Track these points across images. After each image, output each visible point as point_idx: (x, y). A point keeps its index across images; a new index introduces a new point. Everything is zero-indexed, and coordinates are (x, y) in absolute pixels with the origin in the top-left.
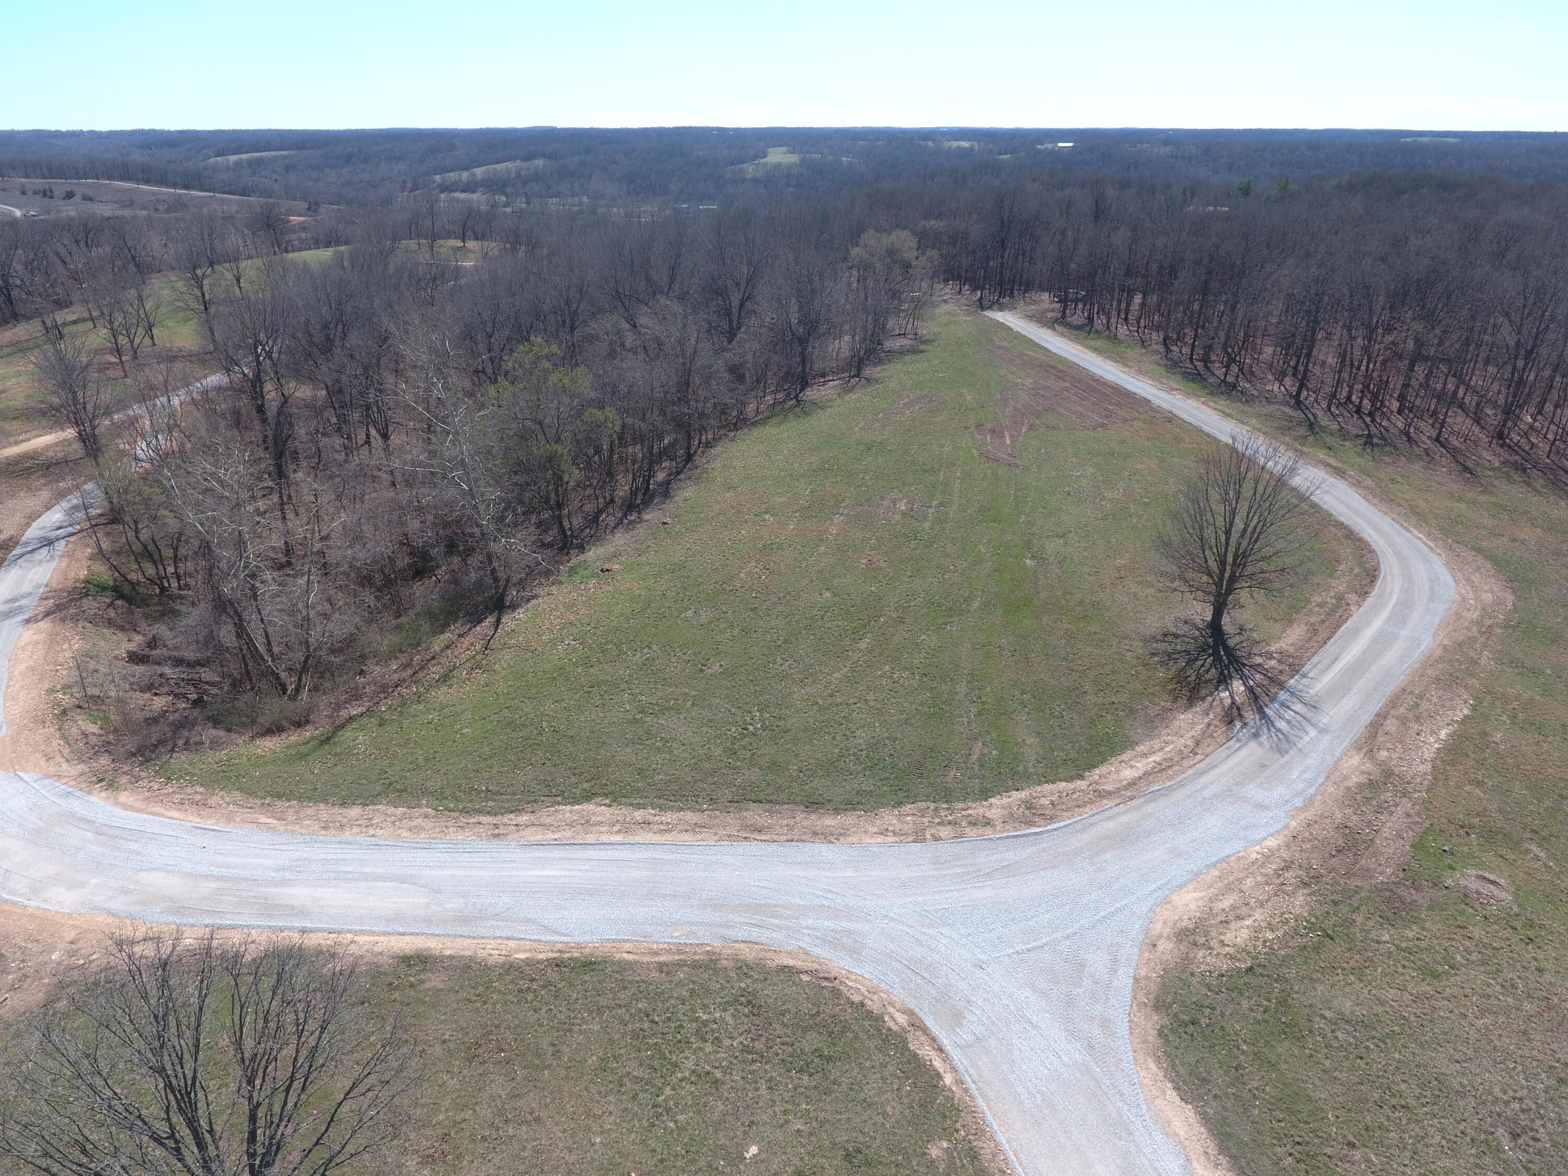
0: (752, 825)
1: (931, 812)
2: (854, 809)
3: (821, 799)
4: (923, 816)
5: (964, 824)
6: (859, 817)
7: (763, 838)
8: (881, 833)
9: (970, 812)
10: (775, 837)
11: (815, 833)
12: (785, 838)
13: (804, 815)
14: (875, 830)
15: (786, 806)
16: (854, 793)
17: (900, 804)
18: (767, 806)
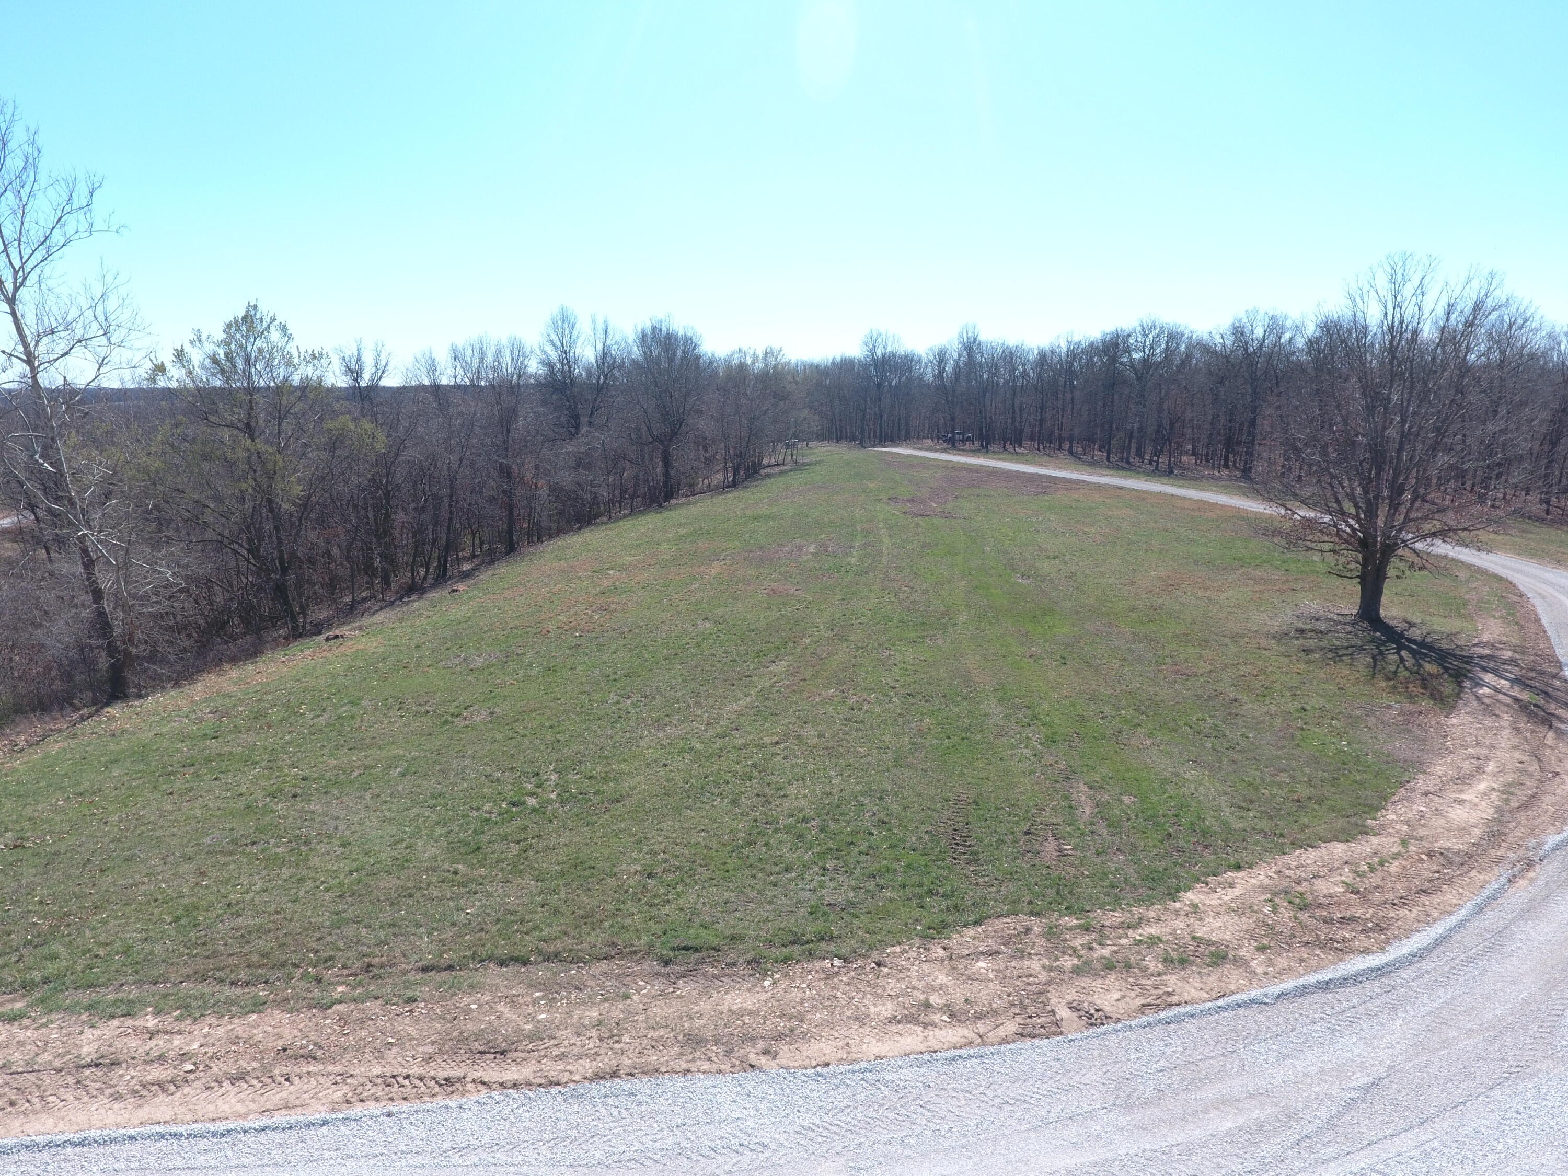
0: (477, 1036)
1: (1041, 942)
2: (811, 955)
3: (708, 937)
4: (1021, 954)
5: (1152, 964)
6: (829, 975)
7: (512, 1074)
8: (911, 1019)
9: (1153, 930)
10: (553, 1069)
11: (693, 1041)
12: (587, 1067)
13: (658, 986)
14: (888, 1009)
15: (603, 966)
16: (802, 912)
17: (940, 929)
18: (541, 972)
